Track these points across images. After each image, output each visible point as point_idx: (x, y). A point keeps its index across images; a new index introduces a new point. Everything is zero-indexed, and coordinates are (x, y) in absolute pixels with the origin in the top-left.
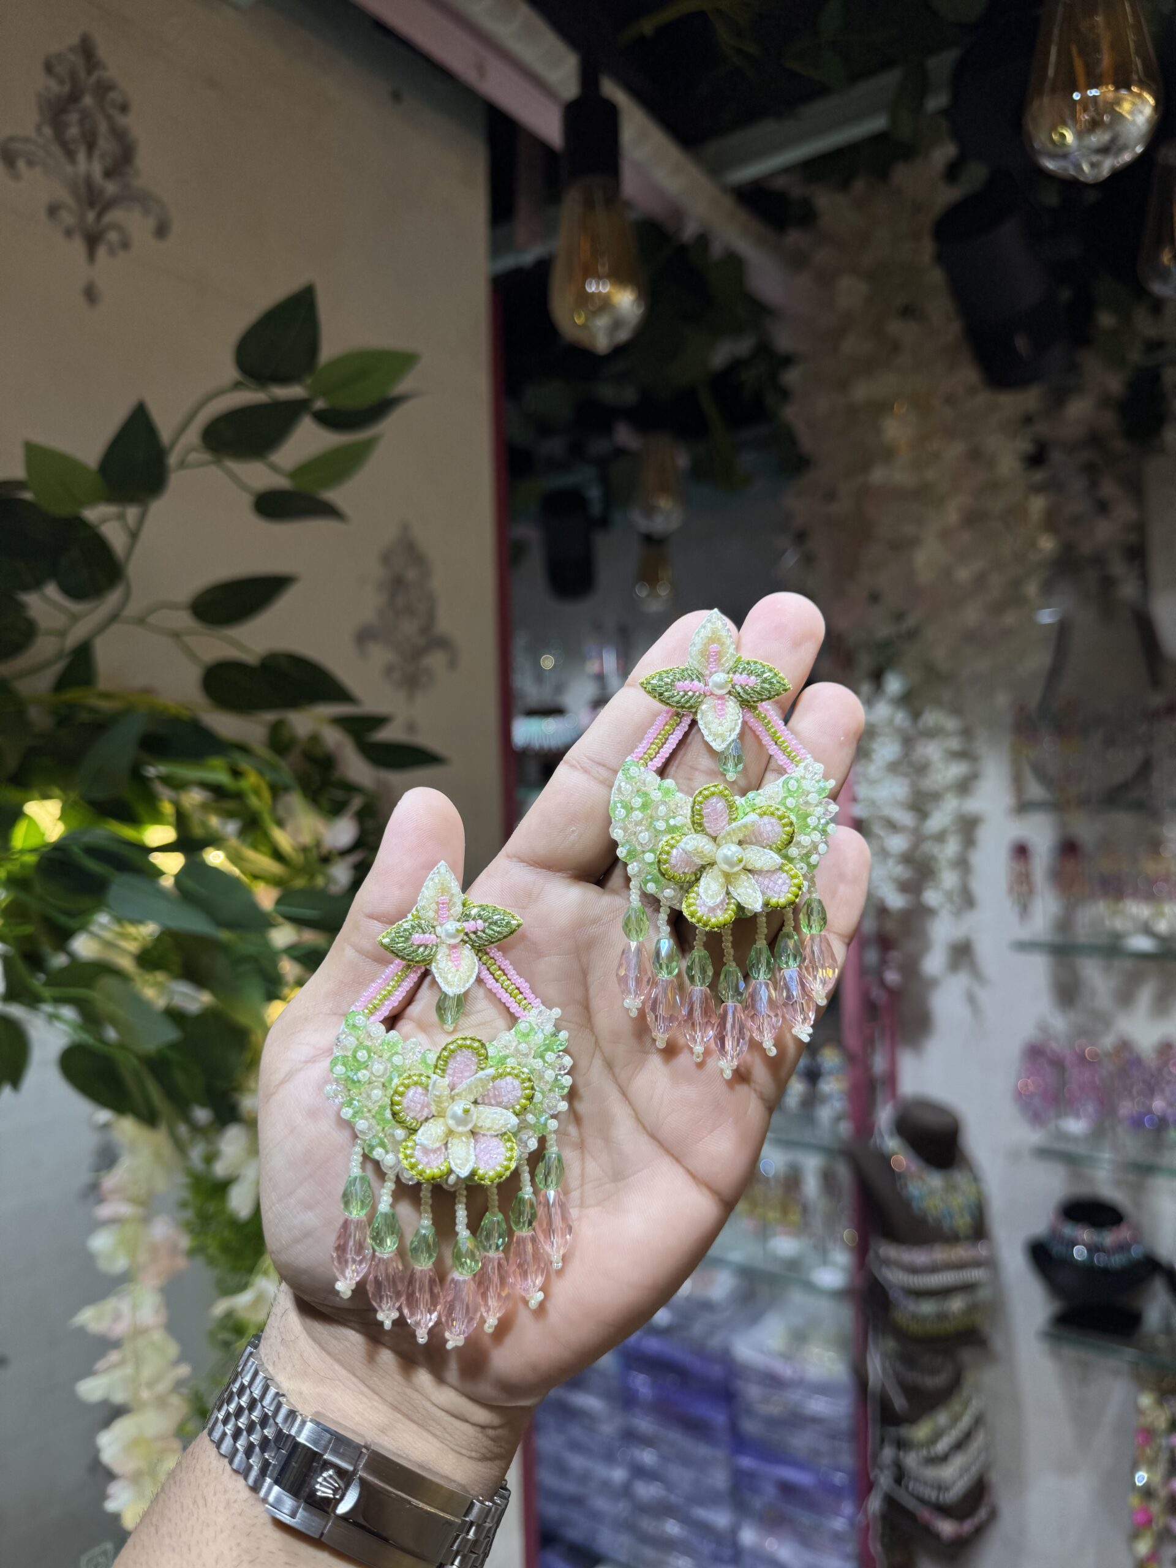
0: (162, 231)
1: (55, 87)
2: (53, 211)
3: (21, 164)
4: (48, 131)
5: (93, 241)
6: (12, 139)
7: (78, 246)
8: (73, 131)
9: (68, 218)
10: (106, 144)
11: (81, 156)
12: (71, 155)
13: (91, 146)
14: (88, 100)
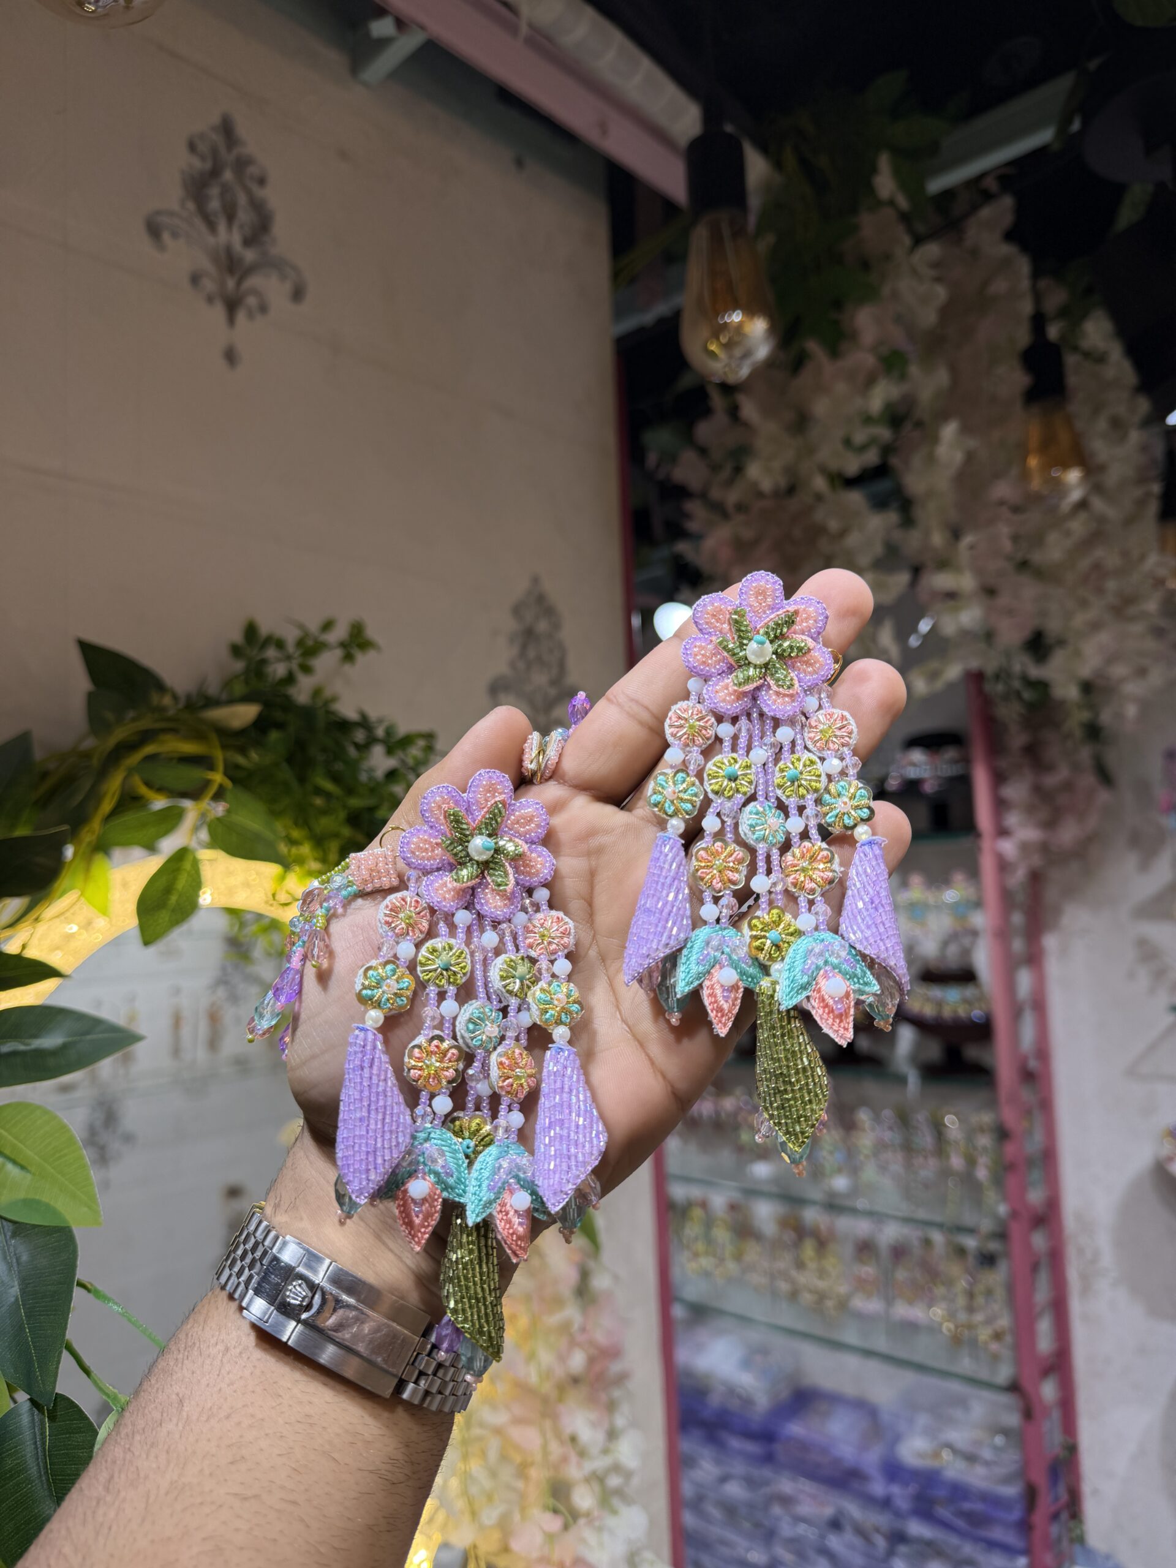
0: (298, 294)
1: (197, 163)
2: (195, 279)
3: (166, 236)
4: (191, 206)
5: (232, 306)
6: (158, 213)
7: (218, 312)
8: (214, 205)
9: (209, 285)
10: (244, 215)
11: (222, 228)
12: (212, 226)
13: (231, 217)
14: (228, 175)
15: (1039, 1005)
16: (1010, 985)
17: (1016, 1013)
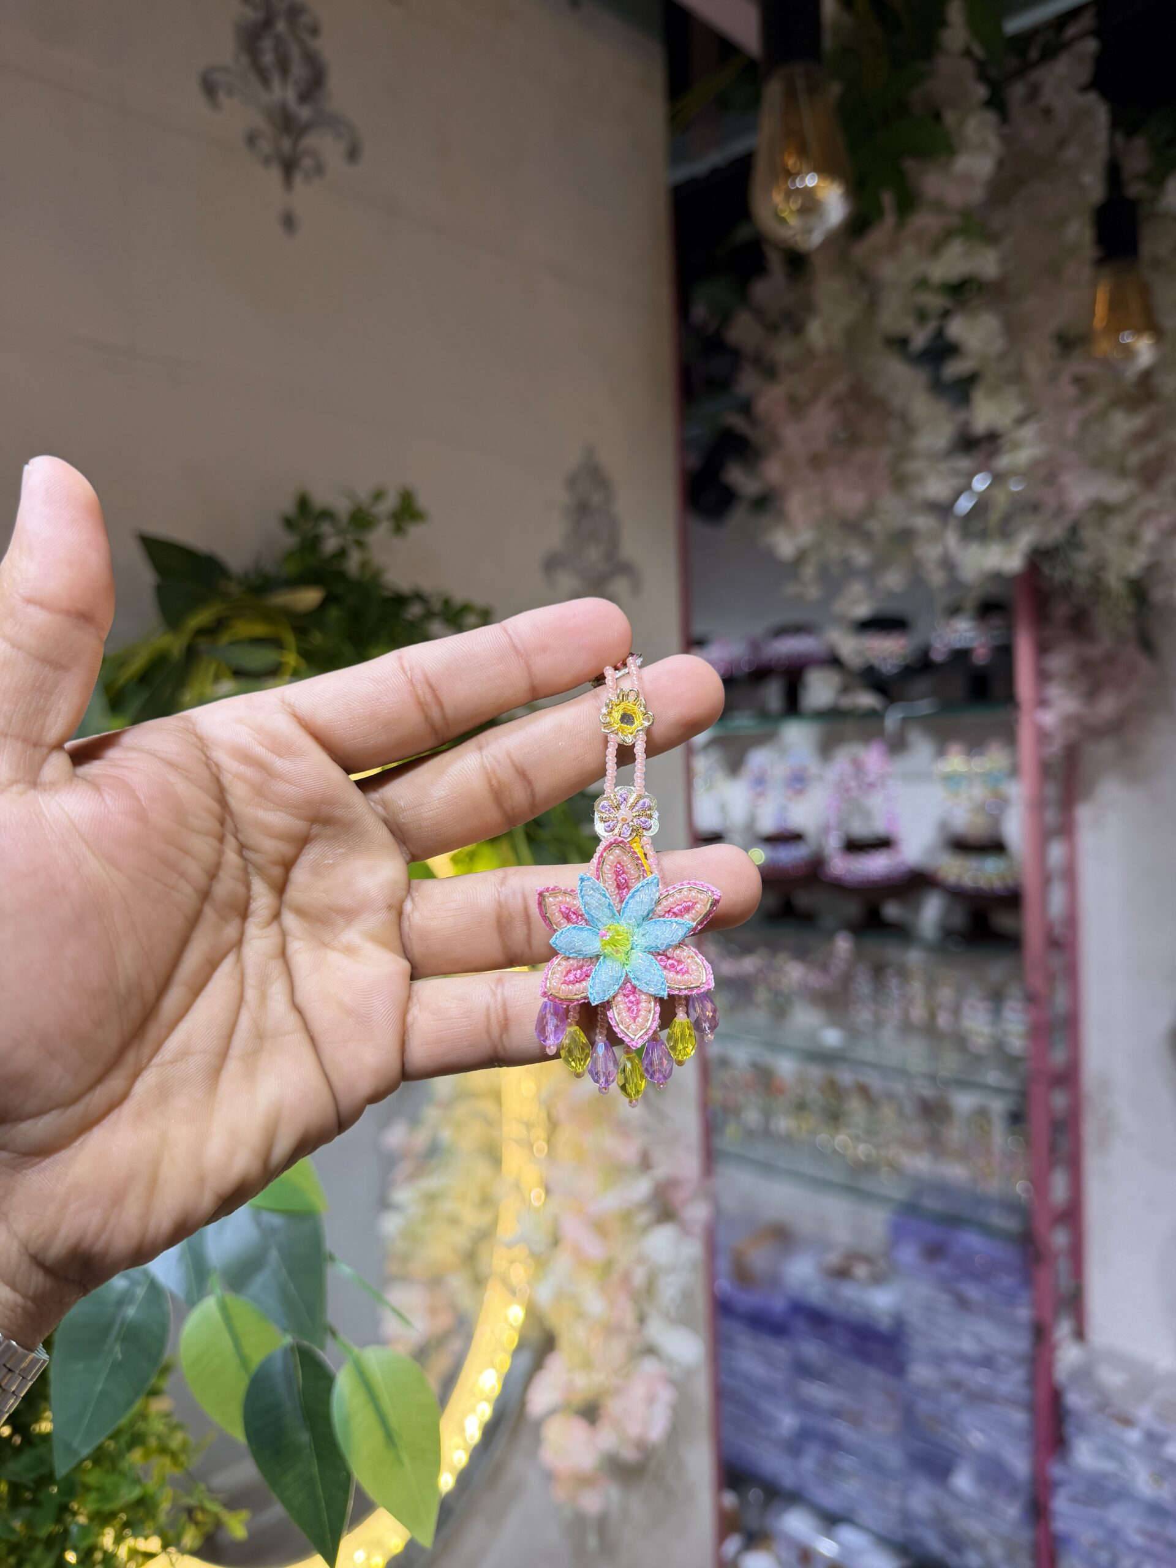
0: (353, 154)
1: (250, 14)
2: (251, 140)
3: (221, 94)
4: (244, 59)
5: (289, 167)
6: (213, 69)
7: (275, 174)
8: (268, 58)
9: (265, 146)
10: (298, 69)
11: (276, 83)
12: (265, 81)
13: (285, 72)
14: (281, 26)
15: (1070, 874)
16: (1041, 854)
17: (1046, 880)
